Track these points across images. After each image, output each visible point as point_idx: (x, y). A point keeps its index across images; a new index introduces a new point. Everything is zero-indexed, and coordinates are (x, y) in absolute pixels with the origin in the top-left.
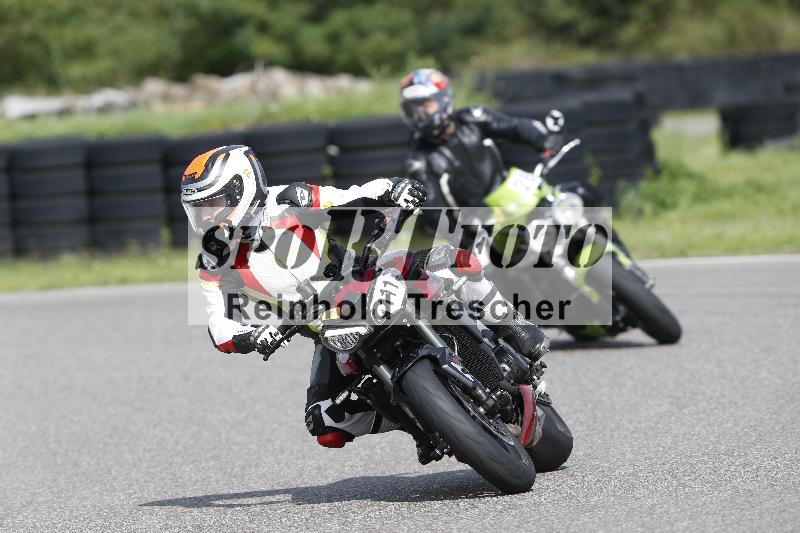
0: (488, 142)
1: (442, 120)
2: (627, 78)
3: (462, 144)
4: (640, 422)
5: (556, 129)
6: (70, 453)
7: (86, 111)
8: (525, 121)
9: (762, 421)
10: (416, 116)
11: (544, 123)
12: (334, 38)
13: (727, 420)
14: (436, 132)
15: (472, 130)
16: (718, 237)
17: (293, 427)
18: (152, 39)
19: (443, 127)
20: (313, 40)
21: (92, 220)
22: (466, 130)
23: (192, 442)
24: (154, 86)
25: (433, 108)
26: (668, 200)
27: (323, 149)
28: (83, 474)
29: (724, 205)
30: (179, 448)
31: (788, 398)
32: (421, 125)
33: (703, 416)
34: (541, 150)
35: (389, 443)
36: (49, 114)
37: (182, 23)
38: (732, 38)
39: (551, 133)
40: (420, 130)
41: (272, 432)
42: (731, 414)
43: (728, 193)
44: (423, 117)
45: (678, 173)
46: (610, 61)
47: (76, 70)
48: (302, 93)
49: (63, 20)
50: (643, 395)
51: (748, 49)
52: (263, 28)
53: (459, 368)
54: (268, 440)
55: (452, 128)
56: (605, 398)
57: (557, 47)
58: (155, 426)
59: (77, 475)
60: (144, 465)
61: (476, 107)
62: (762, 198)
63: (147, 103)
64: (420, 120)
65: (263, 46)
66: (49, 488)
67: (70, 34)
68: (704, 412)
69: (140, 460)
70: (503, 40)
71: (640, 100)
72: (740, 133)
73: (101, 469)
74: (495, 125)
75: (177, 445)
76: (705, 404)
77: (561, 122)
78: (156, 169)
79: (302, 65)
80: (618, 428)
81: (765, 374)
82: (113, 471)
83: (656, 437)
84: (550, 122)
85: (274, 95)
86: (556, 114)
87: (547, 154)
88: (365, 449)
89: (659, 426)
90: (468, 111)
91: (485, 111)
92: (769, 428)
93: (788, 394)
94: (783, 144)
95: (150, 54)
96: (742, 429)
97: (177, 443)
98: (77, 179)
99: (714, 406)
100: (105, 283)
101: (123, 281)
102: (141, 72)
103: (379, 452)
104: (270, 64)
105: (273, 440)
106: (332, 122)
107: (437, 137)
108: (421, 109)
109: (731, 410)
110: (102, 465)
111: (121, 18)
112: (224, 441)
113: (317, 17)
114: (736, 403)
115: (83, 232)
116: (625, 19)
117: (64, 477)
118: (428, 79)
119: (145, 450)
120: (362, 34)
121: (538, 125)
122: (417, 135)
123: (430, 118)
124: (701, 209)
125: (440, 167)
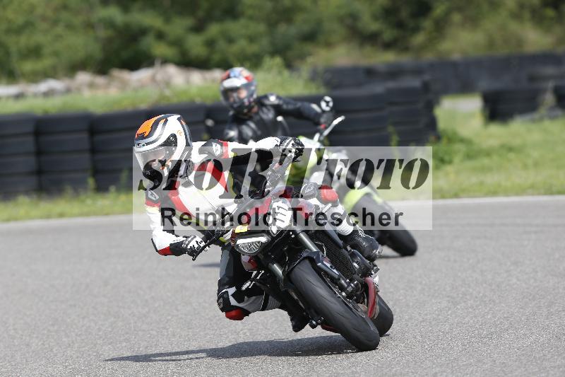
0: (280, 118)
1: (250, 103)
2: (417, 71)
3: (262, 119)
4: (426, 315)
5: (327, 109)
6: (24, 337)
7: (35, 95)
8: (306, 104)
9: (512, 314)
10: (232, 100)
11: (319, 106)
12: (210, 44)
13: (488, 313)
14: (245, 111)
15: (269, 110)
16: (482, 183)
17: (181, 318)
18: (82, 44)
19: (250, 108)
20: (195, 44)
21: (39, 172)
22: (264, 109)
23: (110, 330)
24: (83, 77)
25: (244, 94)
26: (447, 158)
27: (203, 122)
28: (33, 352)
29: (486, 161)
30: (100, 333)
31: (531, 298)
32: (235, 106)
33: (470, 310)
34: (318, 124)
35: (249, 330)
36: (8, 97)
37: (103, 33)
38: (491, 44)
39: (324, 112)
40: (234, 109)
41: (167, 323)
42: (491, 309)
43: (488, 153)
44: (237, 100)
45: (453, 139)
46: (405, 59)
47: (28, 66)
48: (188, 82)
49: (19, 30)
50: (429, 296)
51: (502, 51)
52: (160, 36)
53: (329, 265)
54: (164, 328)
55: (255, 109)
56: (401, 298)
57: (368, 49)
58: (84, 318)
59: (28, 353)
60: (76, 345)
61: (272, 95)
62: (512, 155)
63: (79, 90)
64: (235, 102)
65: (160, 49)
66: (9, 362)
67: (24, 41)
68: (472, 307)
69: (73, 342)
70: (329, 45)
71: (426, 87)
72: (497, 110)
73: (46, 348)
74: (285, 107)
75: (99, 331)
76: (472, 302)
77: (331, 104)
78: (85, 136)
79: (187, 62)
80: (411, 319)
81: (514, 280)
82: (54, 350)
83: (438, 325)
84: (323, 105)
85: (168, 84)
86: (328, 99)
87: (322, 127)
88: (232, 334)
89: (440, 317)
90: (266, 97)
91: (278, 97)
92: (518, 318)
93: (531, 295)
94: (528, 117)
95: (80, 55)
96: (498, 319)
97: (99, 330)
98: (29, 143)
99: (478, 302)
100: (48, 217)
101: (61, 215)
102: (74, 68)
103: (242, 336)
104: (165, 61)
105: (168, 327)
106: (209, 102)
107: (246, 114)
108: (235, 95)
109: (491, 306)
110: (47, 346)
111: (59, 29)
112: (133, 329)
113: (198, 28)
114: (494, 301)
115: (33, 180)
116: (416, 30)
117: (19, 354)
118: (240, 74)
119: (76, 335)
120: (231, 41)
121: (315, 106)
122: (231, 113)
123: (241, 100)
124: (469, 164)
125: (247, 135)
